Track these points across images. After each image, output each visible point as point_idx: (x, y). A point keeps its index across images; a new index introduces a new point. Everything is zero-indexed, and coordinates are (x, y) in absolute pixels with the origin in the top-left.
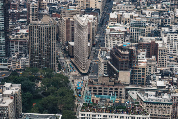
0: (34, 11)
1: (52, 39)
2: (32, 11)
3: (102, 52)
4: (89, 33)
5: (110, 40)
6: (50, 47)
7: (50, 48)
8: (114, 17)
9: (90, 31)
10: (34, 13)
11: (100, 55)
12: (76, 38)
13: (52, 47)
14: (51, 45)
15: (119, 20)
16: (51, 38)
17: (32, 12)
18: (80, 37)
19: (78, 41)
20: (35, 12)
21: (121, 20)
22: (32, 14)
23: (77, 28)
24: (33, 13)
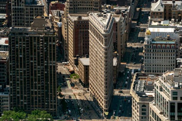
0: (18, 3)
1: (51, 59)
2: (15, 3)
3: (137, 83)
4: (115, 41)
5: (152, 54)
6: (46, 72)
7: (47, 74)
8: (159, 10)
9: (117, 37)
10: (19, 7)
11: (134, 88)
12: (92, 54)
13: (49, 73)
14: (49, 70)
15: (167, 14)
16: (48, 57)
17: (15, 5)
18: (98, 52)
19: (96, 59)
20: (21, 6)
21: (170, 14)
22: (15, 8)
23: (93, 37)
24: (17, 7)
